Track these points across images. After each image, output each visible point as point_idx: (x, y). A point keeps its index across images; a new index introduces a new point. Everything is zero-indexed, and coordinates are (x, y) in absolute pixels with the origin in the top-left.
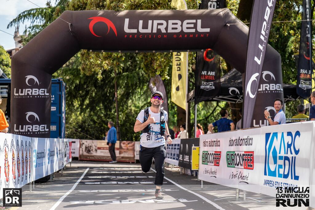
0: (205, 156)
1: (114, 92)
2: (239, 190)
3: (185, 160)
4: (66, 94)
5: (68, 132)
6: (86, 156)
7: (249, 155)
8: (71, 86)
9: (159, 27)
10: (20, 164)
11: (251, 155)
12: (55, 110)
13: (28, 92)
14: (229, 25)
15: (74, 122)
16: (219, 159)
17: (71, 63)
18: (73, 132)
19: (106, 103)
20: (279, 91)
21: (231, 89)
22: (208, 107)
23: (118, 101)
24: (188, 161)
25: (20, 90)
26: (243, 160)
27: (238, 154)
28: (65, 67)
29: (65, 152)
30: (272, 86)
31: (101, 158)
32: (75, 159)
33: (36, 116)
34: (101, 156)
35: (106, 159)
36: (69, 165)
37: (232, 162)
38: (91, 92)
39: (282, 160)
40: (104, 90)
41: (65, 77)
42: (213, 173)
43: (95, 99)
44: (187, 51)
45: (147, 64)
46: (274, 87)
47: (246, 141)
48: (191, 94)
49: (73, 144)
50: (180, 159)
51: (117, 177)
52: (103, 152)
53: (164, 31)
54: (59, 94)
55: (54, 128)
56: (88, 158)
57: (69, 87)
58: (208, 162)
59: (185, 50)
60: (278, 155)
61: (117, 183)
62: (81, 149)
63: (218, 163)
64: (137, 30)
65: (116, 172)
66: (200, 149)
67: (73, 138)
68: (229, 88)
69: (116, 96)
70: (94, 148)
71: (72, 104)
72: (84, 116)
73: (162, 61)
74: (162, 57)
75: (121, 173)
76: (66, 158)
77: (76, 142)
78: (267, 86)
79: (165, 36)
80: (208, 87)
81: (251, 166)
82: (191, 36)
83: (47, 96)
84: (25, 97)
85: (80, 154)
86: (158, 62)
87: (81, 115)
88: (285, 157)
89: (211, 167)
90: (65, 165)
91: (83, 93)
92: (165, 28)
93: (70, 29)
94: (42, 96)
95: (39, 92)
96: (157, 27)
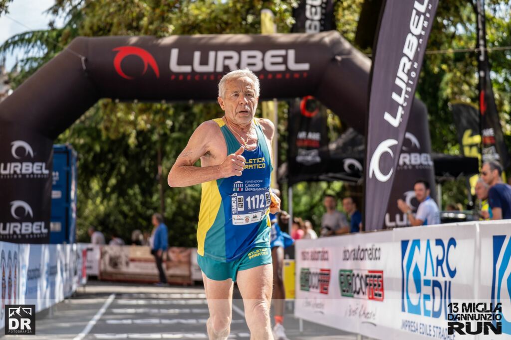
0: (306, 276)
1: (157, 166)
4: (79, 169)
7: (375, 277)
9: (227, 62)
11: (380, 277)
12: (60, 196)
13: (16, 169)
14: (339, 59)
15: (92, 216)
16: (327, 282)
17: (89, 117)
19: (144, 184)
20: (425, 165)
21: (348, 162)
22: (313, 190)
25: (2, 165)
26: (367, 284)
27: (358, 275)
28: (79, 123)
29: (76, 268)
30: (414, 157)
32: (93, 279)
33: (28, 208)
35: (143, 279)
36: (81, 290)
37: (349, 287)
39: (429, 287)
40: (139, 162)
41: (77, 141)
42: (319, 306)
43: (126, 177)
44: (273, 100)
46: (418, 158)
48: (282, 169)
49: (89, 253)
51: (161, 311)
52: (138, 267)
53: (233, 68)
54: (65, 169)
56: (115, 276)
58: (310, 287)
59: (268, 98)
60: (423, 278)
61: (160, 321)
62: (102, 261)
63: (326, 289)
64: (190, 67)
66: (297, 264)
68: (345, 161)
70: (123, 260)
71: (88, 185)
72: (109, 204)
76: (77, 277)
77: (94, 250)
78: (406, 158)
80: (309, 158)
81: (380, 295)
82: (279, 77)
83: (46, 174)
84: (10, 177)
85: (101, 270)
87: (103, 205)
88: (433, 281)
89: (315, 295)
90: (74, 290)
91: (107, 167)
92: (236, 65)
93: (84, 67)
94: (37, 175)
95: (33, 168)
96: (224, 62)
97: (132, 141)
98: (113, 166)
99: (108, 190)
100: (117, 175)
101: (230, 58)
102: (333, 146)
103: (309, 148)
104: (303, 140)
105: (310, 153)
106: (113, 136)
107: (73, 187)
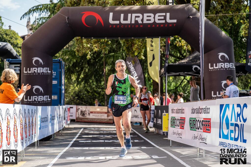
0: (173, 120)
1: (103, 69)
2: (200, 148)
3: (158, 122)
4: (65, 71)
5: (67, 99)
6: (81, 119)
7: (207, 121)
8: (69, 64)
9: (137, 19)
10: (27, 127)
11: (209, 121)
12: (57, 83)
13: (35, 70)
14: (191, 17)
15: (72, 92)
16: (184, 123)
17: (70, 46)
18: (71, 100)
19: (97, 77)
20: (232, 68)
21: (194, 67)
22: (177, 80)
23: (106, 75)
24: (161, 123)
25: (28, 69)
26: (202, 125)
27: (198, 120)
28: (65, 48)
29: (65, 116)
30: (226, 64)
31: (93, 120)
32: (73, 121)
33: (41, 89)
34: (93, 118)
35: (97, 121)
36: (67, 126)
37: (194, 126)
38: (85, 68)
39: (233, 126)
40: (95, 67)
41: (65, 57)
42: (179, 134)
43: (88, 74)
44: (159, 38)
45: (128, 47)
46: (228, 65)
47: (204, 110)
48: (162, 70)
49: (71, 109)
50: (154, 121)
51: (105, 136)
52: (94, 115)
53: (140, 22)
54: (59, 71)
55: (55, 97)
56: (83, 120)
57: (68, 64)
58: (175, 126)
59: (157, 36)
60: (230, 122)
61: (104, 141)
62: (77, 113)
63: (183, 127)
64: (119, 21)
65: (104, 132)
66: (169, 115)
67: (71, 104)
68: (193, 66)
69: (104, 72)
70: (87, 112)
71: (70, 78)
72: (80, 87)
73: (139, 45)
74: (139, 42)
75: (108, 133)
76: (65, 121)
77: (74, 108)
78: (222, 65)
79: (141, 26)
81: (209, 130)
82: (162, 26)
83: (49, 73)
84: (32, 74)
85: (77, 117)
86: (136, 45)
87: (77, 87)
88: (235, 124)
89: (178, 129)
90: (64, 127)
91: (79, 69)
92: (141, 20)
93: (67, 21)
95: (43, 70)
96: (135, 19)
99: (80, 80)
100: (84, 73)
106: (81, 55)
107: (63, 78)
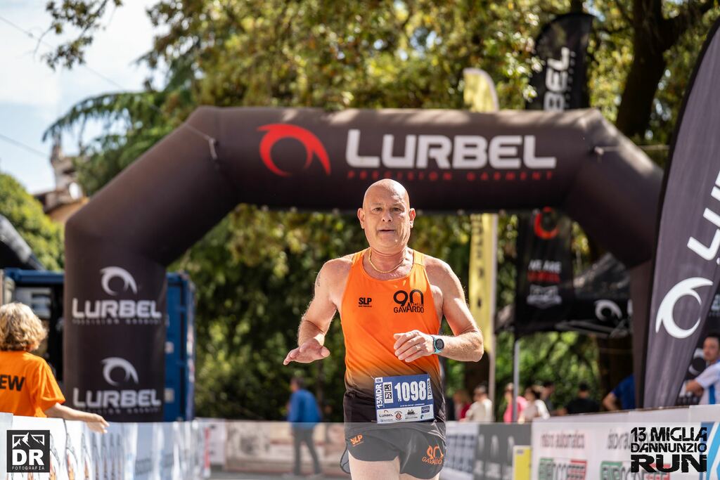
0: (547, 469)
3: (489, 474)
7: (658, 473)
8: (204, 288)
9: (434, 153)
11: (665, 473)
13: (109, 310)
14: (600, 151)
15: (212, 377)
16: (581, 478)
18: (208, 402)
21: (602, 304)
25: (88, 303)
32: (217, 470)
33: (130, 368)
44: (497, 213)
48: (503, 314)
50: (476, 471)
53: (443, 163)
54: (179, 310)
59: (492, 209)
62: (230, 444)
64: (377, 159)
66: (534, 452)
68: (597, 303)
70: (262, 442)
76: (198, 468)
77: (218, 428)
80: (545, 298)
82: (510, 176)
83: (157, 319)
84: (101, 322)
85: (228, 456)
87: (229, 361)
91: (236, 306)
92: (447, 157)
93: (214, 155)
94: (143, 319)
95: (136, 308)
96: (428, 153)
97: (280, 268)
98: (245, 306)
99: (237, 340)
100: (251, 318)
101: (438, 146)
102: (579, 282)
103: (545, 284)
104: (537, 273)
105: (547, 291)
106: (250, 261)
107: (190, 336)
